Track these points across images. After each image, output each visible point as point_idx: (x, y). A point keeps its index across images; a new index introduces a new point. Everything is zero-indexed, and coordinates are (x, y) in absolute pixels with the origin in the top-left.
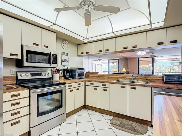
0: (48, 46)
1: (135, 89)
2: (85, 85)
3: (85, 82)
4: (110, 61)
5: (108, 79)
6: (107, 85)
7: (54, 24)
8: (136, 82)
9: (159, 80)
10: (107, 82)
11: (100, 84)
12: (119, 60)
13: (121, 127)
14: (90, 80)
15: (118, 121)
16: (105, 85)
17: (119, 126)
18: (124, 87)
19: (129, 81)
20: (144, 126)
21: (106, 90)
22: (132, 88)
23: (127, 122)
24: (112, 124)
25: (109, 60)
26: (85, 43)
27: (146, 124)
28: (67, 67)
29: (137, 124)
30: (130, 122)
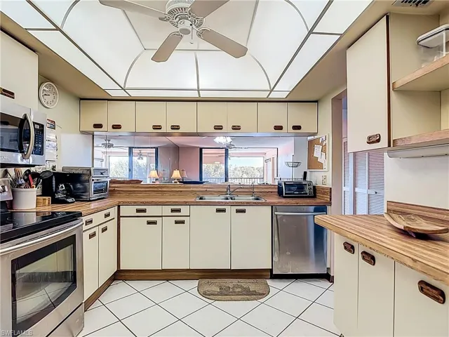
0: (13, 94)
1: (244, 211)
2: (119, 217)
3: (119, 206)
4: (135, 151)
5: (174, 195)
6: (185, 210)
7: (57, 29)
8: (236, 198)
9: (271, 192)
10: (185, 204)
11: (167, 210)
12: (157, 149)
13: (224, 294)
14: (135, 202)
15: (214, 286)
16: (179, 211)
17: (221, 294)
18: (224, 211)
19: (223, 197)
20: (259, 280)
21: (183, 222)
22: (238, 211)
23: (231, 283)
24: (205, 294)
25: (130, 149)
26: (110, 98)
27: (262, 275)
28: (52, 164)
29: (247, 281)
30: (235, 281)
